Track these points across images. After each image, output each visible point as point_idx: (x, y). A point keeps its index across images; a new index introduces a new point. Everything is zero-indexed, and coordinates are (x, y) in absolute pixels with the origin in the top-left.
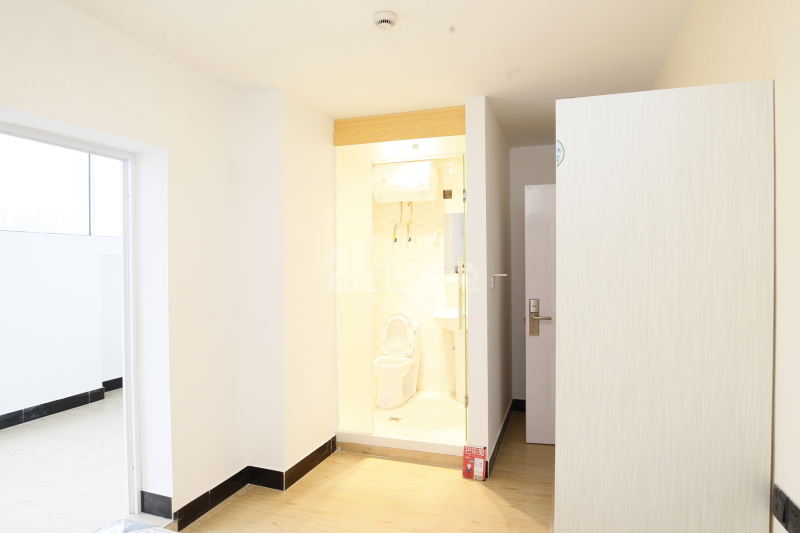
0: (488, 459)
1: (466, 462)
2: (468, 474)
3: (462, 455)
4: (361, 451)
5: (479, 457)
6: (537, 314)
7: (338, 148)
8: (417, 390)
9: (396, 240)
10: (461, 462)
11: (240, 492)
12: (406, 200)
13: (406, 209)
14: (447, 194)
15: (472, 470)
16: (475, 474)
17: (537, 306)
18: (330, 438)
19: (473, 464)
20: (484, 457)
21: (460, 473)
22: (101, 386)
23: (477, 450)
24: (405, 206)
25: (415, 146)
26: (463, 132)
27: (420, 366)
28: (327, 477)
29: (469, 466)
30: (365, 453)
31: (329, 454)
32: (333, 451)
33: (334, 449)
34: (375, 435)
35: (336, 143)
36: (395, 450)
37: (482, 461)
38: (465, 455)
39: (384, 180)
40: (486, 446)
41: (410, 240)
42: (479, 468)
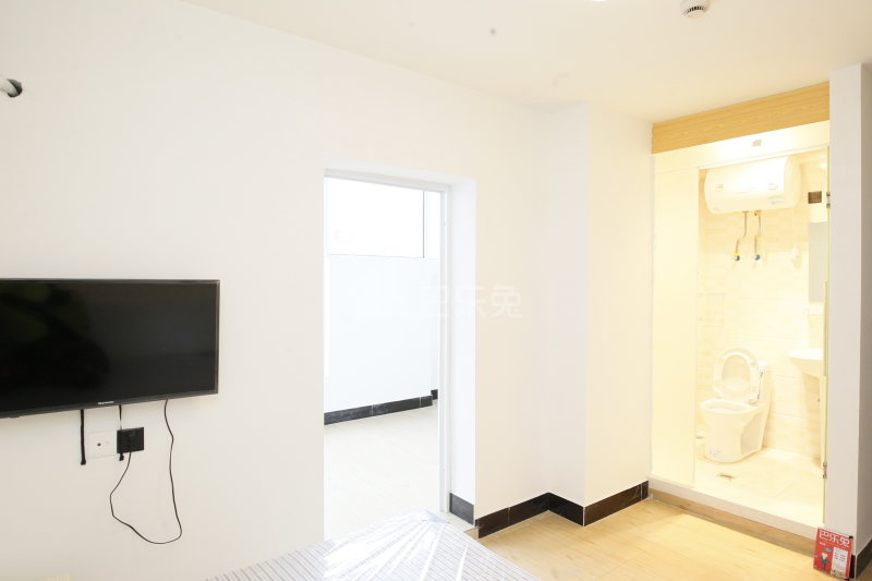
0: (856, 554)
1: (819, 549)
2: (823, 565)
3: (814, 538)
4: (680, 505)
5: (841, 547)
7: (657, 155)
8: (764, 447)
9: (738, 258)
10: (813, 547)
11: (539, 517)
12: (752, 209)
13: (752, 219)
14: (814, 198)
15: (829, 562)
16: (834, 567)
18: (640, 482)
19: (830, 555)
20: (849, 549)
21: (810, 561)
22: (429, 394)
23: (839, 537)
24: (751, 217)
25: (757, 143)
26: (825, 117)
27: (769, 417)
28: (633, 524)
29: (825, 556)
30: (682, 507)
31: (638, 500)
32: (644, 497)
33: (645, 495)
34: (694, 489)
35: (654, 151)
36: (720, 513)
37: (845, 553)
38: (819, 539)
39: (721, 186)
40: (854, 534)
41: (758, 258)
42: (840, 562)
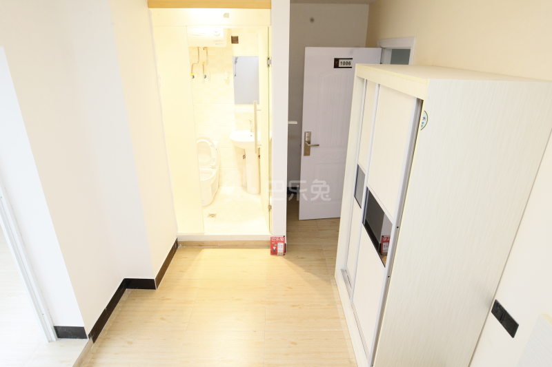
0: (286, 243)
1: (272, 246)
2: (274, 252)
3: (269, 241)
4: (198, 245)
5: (280, 242)
6: (309, 143)
9: (193, 77)
10: (269, 244)
12: (202, 46)
13: (203, 53)
14: (234, 40)
15: (276, 250)
16: (278, 252)
17: (309, 137)
19: (277, 247)
20: (283, 242)
21: (269, 251)
23: (279, 238)
24: (201, 50)
25: (226, 15)
29: (274, 248)
31: (175, 251)
33: (177, 246)
35: (149, 7)
37: (282, 244)
38: (271, 241)
40: (285, 234)
41: (205, 77)
42: (280, 249)
